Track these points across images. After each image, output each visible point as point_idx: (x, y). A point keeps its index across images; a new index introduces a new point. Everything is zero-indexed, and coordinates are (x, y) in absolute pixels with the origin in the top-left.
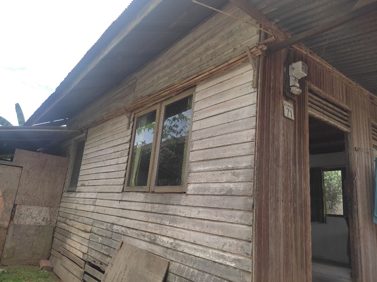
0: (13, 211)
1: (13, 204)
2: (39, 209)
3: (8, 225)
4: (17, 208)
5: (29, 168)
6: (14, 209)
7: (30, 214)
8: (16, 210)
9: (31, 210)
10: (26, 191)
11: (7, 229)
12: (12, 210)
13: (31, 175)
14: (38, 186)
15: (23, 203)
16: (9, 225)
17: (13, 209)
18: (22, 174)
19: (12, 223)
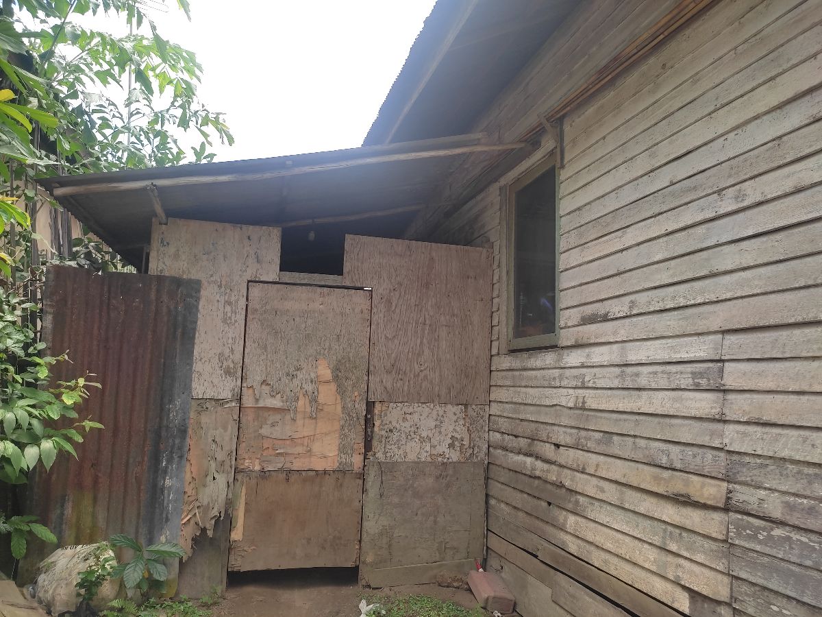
0: (369, 422)
1: (365, 401)
2: (435, 412)
3: (361, 465)
4: (376, 411)
5: (390, 290)
6: (369, 416)
7: (413, 429)
8: (376, 417)
9: (416, 417)
10: (393, 362)
11: (362, 476)
12: (366, 420)
13: (398, 311)
14: (421, 342)
15: (391, 398)
16: (364, 466)
17: (366, 416)
18: (374, 310)
19: (371, 458)
